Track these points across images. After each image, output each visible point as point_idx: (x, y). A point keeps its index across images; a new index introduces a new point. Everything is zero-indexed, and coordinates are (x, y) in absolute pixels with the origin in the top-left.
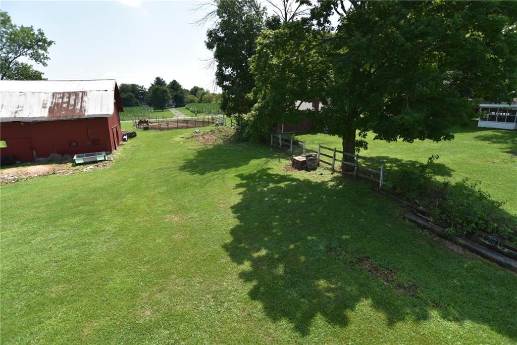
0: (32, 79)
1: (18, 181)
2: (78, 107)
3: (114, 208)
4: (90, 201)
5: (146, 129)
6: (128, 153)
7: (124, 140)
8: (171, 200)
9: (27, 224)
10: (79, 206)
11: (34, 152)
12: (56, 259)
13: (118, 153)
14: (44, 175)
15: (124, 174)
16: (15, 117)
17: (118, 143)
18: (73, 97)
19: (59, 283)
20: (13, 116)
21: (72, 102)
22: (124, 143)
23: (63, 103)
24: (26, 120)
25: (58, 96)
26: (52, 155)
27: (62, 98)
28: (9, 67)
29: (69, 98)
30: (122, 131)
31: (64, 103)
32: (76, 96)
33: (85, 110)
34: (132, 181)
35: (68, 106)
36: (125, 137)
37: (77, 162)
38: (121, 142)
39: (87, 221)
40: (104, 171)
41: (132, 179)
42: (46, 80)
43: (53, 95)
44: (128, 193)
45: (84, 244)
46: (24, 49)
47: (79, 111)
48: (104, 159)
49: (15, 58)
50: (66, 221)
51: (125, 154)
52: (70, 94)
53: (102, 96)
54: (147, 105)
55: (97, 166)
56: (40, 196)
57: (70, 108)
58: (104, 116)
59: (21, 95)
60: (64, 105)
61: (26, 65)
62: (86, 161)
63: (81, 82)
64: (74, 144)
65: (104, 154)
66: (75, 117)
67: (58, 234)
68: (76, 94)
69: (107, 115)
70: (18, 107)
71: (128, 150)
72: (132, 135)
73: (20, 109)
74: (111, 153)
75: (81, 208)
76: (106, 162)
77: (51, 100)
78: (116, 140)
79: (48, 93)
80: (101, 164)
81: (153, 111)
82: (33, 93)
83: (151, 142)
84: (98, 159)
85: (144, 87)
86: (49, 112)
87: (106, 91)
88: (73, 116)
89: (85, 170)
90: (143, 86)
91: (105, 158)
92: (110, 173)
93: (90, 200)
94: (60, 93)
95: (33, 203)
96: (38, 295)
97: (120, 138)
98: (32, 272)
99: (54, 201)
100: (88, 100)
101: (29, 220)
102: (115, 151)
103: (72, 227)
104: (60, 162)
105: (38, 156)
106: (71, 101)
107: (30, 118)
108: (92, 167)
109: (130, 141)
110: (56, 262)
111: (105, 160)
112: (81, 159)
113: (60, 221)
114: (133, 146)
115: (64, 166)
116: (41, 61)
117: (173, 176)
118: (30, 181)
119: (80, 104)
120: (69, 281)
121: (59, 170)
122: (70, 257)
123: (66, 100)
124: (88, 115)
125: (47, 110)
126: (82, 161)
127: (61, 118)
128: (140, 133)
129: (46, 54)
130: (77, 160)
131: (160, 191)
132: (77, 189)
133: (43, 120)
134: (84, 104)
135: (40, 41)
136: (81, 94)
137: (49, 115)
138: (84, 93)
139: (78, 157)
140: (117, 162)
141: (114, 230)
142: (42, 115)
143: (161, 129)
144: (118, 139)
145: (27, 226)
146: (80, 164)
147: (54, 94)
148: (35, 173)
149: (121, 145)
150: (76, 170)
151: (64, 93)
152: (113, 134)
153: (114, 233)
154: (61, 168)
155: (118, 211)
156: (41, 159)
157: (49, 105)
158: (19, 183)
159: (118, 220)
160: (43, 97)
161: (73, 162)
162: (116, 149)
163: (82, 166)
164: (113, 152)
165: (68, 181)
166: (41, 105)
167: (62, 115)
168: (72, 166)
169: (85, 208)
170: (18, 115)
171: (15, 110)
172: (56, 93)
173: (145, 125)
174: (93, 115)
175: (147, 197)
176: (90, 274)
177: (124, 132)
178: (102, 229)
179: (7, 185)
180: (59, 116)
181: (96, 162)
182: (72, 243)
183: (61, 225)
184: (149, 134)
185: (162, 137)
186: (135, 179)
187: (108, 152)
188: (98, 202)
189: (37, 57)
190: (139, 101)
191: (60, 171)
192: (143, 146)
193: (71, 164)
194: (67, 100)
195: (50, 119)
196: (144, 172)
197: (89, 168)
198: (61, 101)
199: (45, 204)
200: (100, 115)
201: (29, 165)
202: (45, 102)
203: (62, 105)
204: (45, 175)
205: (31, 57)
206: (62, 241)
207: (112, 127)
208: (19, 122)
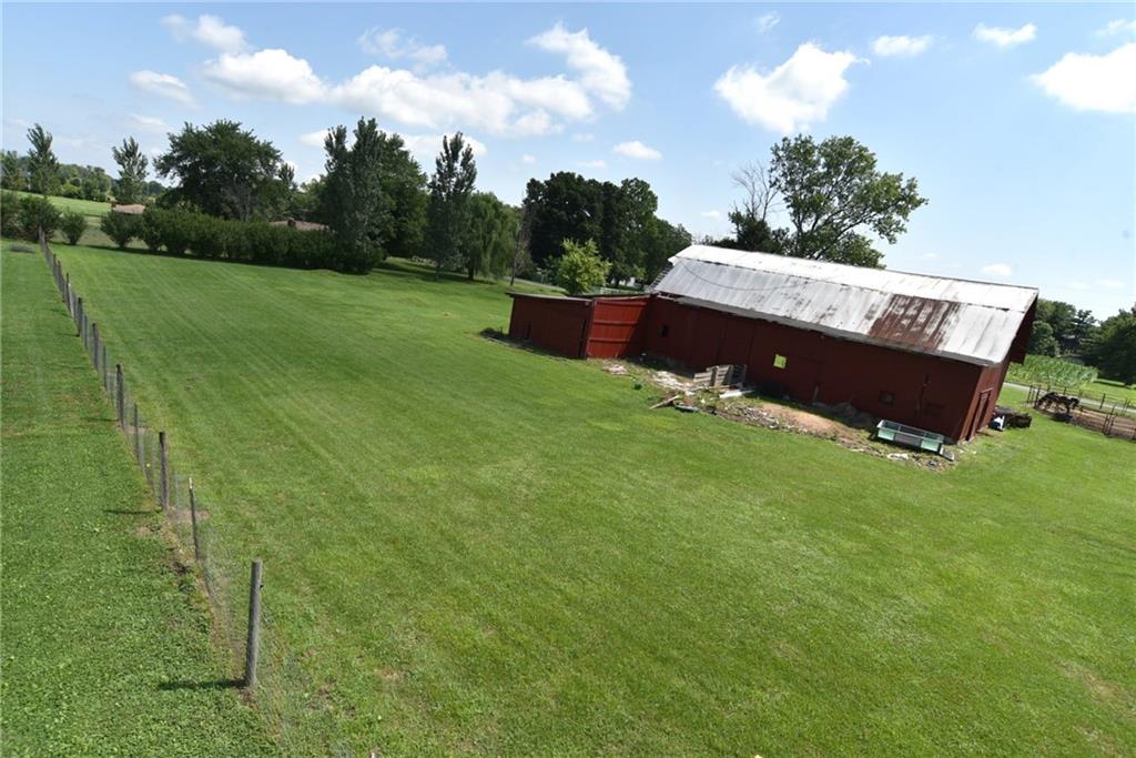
0: (861, 265)
1: (777, 428)
2: (930, 331)
3: (931, 563)
4: (884, 524)
5: (1059, 418)
6: (997, 459)
7: (995, 426)
8: (1097, 632)
9: (773, 508)
10: (862, 522)
11: (817, 390)
12: (800, 596)
13: (970, 449)
14: (817, 436)
15: (973, 503)
16: (817, 324)
17: (978, 427)
18: (928, 310)
19: (793, 640)
20: (815, 322)
21: (922, 319)
22: (991, 432)
23: (903, 316)
24: (830, 333)
25: (901, 302)
26: (842, 404)
27: (906, 307)
28: (836, 241)
29: (919, 310)
30: (997, 404)
31: (907, 317)
32: (934, 309)
33: (941, 341)
34: (989, 526)
35: (910, 325)
36: (998, 420)
37: (881, 435)
38: (984, 429)
39: (869, 559)
40: (927, 474)
41: (990, 522)
42: (882, 268)
43: (893, 299)
44: (972, 550)
45: (853, 600)
46: (871, 211)
47: (927, 339)
48: (935, 450)
49: (851, 226)
50: (833, 537)
51: (987, 459)
52: (924, 301)
53: (991, 319)
54: (1079, 361)
55: (917, 459)
56: (803, 469)
57: (914, 329)
58: (976, 362)
59: (841, 290)
60: (905, 322)
61: (863, 239)
62: (897, 439)
63: (956, 283)
64: (889, 399)
65: (940, 439)
66: (916, 350)
67: (815, 553)
68: (937, 304)
69: (986, 361)
70: (829, 309)
71: (996, 452)
72: (1017, 422)
73: (831, 311)
74: (956, 443)
75: (864, 527)
76: (938, 457)
77: (886, 307)
78: (977, 420)
79: (885, 294)
80: (925, 458)
81: (1094, 379)
82: (862, 289)
83: (1066, 454)
84: (925, 446)
85: (1092, 314)
86: (873, 327)
87: (1006, 310)
88: (913, 345)
89: (889, 456)
90: (1087, 313)
91: (939, 450)
92: (940, 486)
93: (884, 521)
94: (906, 297)
95: (789, 477)
96: (758, 636)
97: (988, 418)
98: (761, 592)
99: (821, 490)
100: (957, 321)
101: (777, 502)
102: (965, 442)
103: (841, 555)
104: (851, 422)
105: (820, 399)
106: (921, 315)
107: (840, 331)
108: (905, 455)
109: (1006, 433)
110: (799, 600)
111: (937, 453)
112: (890, 433)
113: (822, 530)
114: (1013, 448)
115: (854, 433)
116: (888, 235)
117: (1119, 570)
118: (795, 438)
119: (936, 325)
120: (809, 650)
121: (843, 437)
122: (823, 609)
123: (911, 312)
124: (944, 352)
125: (872, 322)
126: (890, 438)
127: (888, 344)
128: (1041, 425)
129: (903, 222)
130: (884, 431)
131: (1066, 590)
132: (867, 488)
133: (857, 338)
134: (944, 328)
135: (903, 199)
136: (945, 307)
137: (871, 333)
138: (954, 306)
139: (886, 426)
140: (964, 469)
141: (920, 611)
142: (859, 331)
143: (1108, 433)
144: (981, 420)
145: (772, 512)
146: (884, 441)
147: (895, 298)
148: (805, 426)
149: (982, 434)
150: (874, 449)
151: (913, 299)
152: (979, 403)
153: (919, 617)
154: (847, 435)
155: (940, 575)
156: (821, 405)
157: (878, 315)
158: (779, 433)
159: (935, 596)
160: (875, 298)
161: (875, 431)
162: (967, 439)
163: (886, 447)
164: (959, 443)
165: (854, 465)
166: (866, 312)
167: (894, 339)
168: (869, 439)
169: (873, 533)
170: (823, 323)
171: (823, 311)
172: (900, 296)
173: (1062, 409)
174: (955, 354)
175: (1023, 584)
176: (846, 664)
177: (1002, 408)
178: (896, 593)
179: (762, 430)
180: (887, 340)
181: (918, 449)
182: (834, 585)
183: (824, 540)
184: (1066, 434)
185: (1105, 453)
186: (999, 526)
187: (949, 440)
188: (901, 533)
189: (884, 229)
190: (1061, 348)
191: (845, 440)
192: (1040, 456)
193: (867, 434)
194: (915, 312)
195: (869, 341)
196: (1027, 520)
197: (898, 455)
198: (902, 311)
199: (806, 487)
200: (970, 357)
201: (800, 409)
202: (874, 309)
203: (900, 320)
204: (819, 436)
205: (876, 226)
206: (817, 571)
207: (982, 389)
208: (821, 333)
